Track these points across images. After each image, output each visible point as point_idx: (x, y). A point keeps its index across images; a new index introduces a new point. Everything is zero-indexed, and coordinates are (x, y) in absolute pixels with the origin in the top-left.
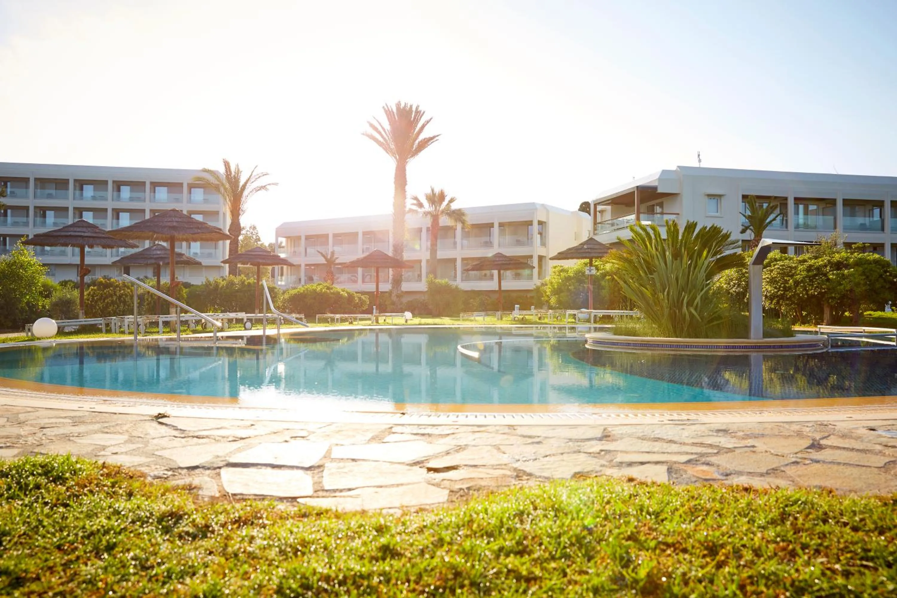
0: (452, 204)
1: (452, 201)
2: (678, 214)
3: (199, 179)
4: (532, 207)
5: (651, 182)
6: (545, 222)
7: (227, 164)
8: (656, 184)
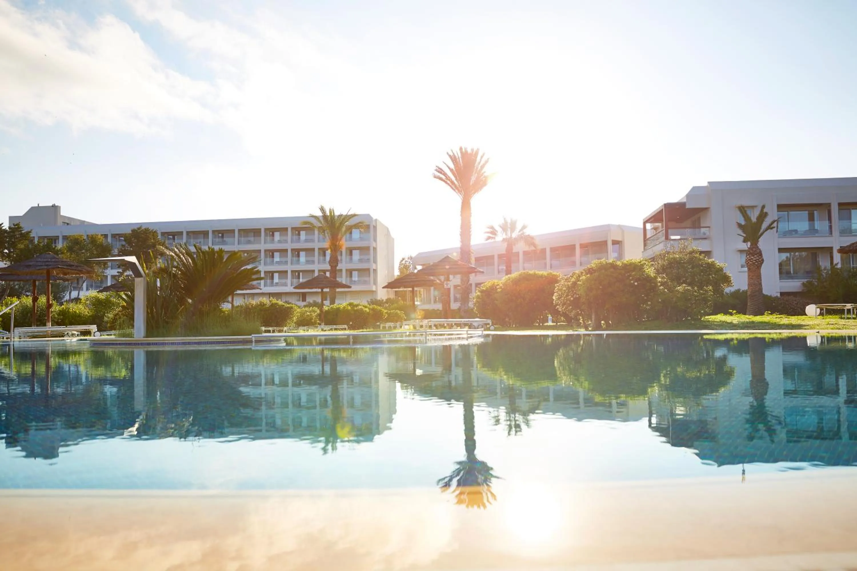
0: (525, 231)
1: (524, 227)
2: (709, 227)
3: (306, 223)
4: (607, 228)
5: (681, 200)
6: (621, 242)
7: (322, 209)
8: (685, 200)
